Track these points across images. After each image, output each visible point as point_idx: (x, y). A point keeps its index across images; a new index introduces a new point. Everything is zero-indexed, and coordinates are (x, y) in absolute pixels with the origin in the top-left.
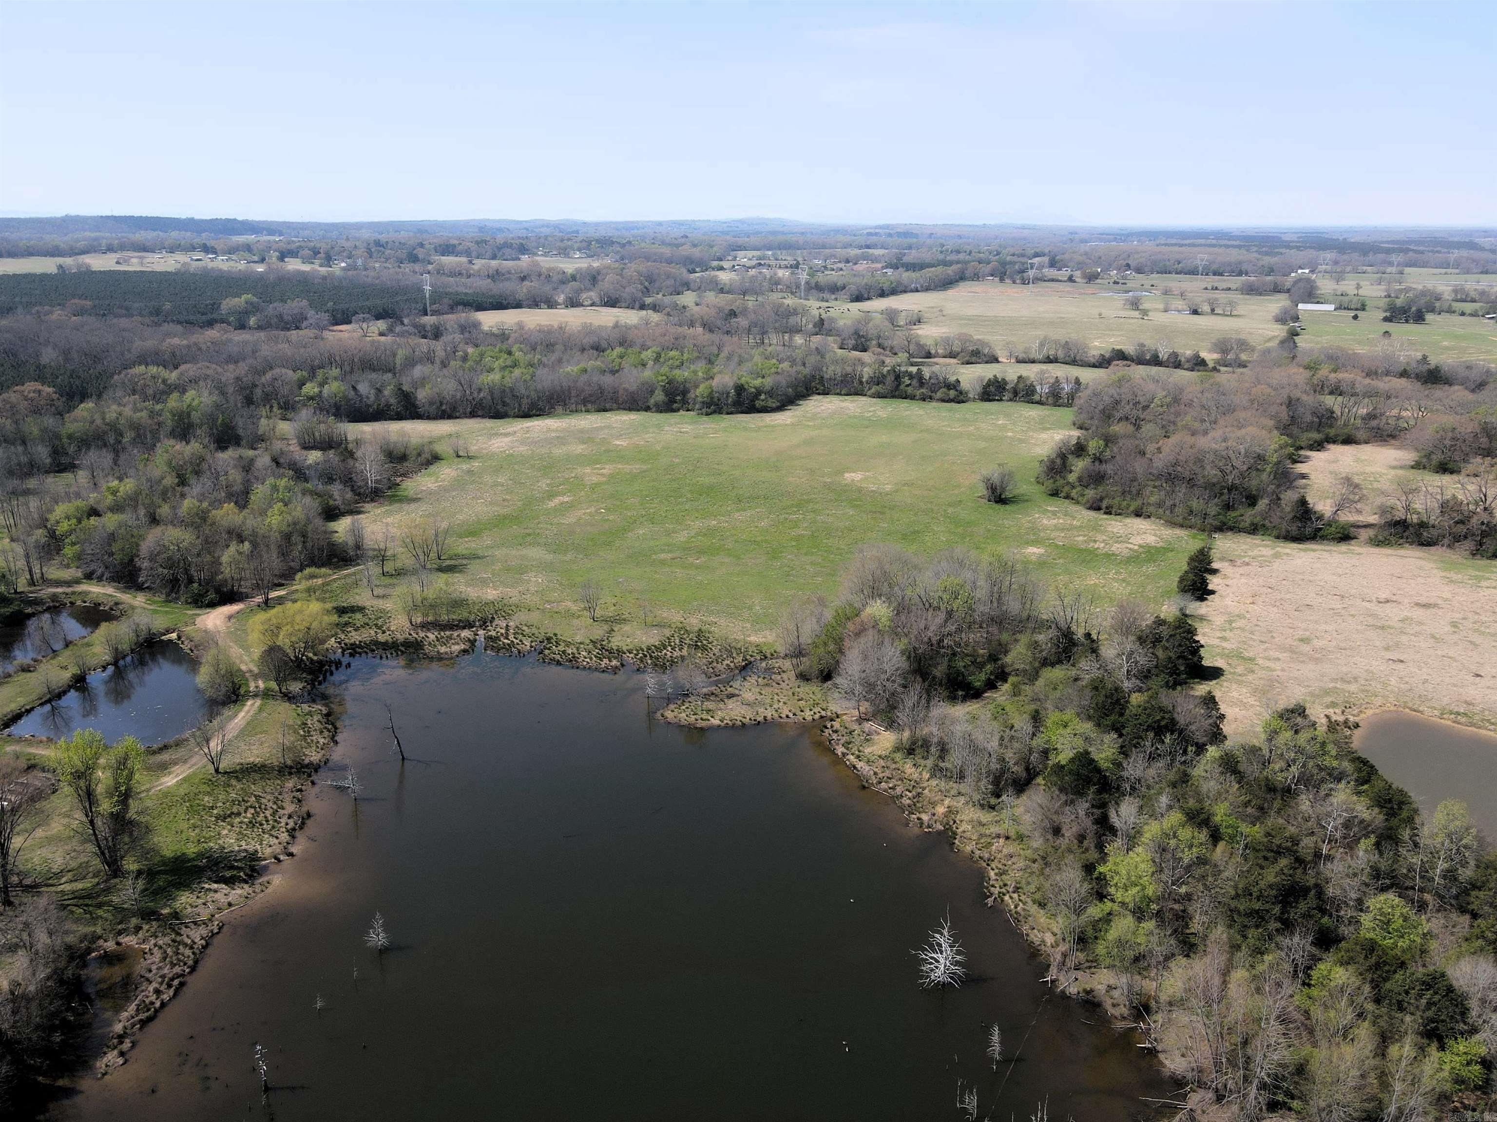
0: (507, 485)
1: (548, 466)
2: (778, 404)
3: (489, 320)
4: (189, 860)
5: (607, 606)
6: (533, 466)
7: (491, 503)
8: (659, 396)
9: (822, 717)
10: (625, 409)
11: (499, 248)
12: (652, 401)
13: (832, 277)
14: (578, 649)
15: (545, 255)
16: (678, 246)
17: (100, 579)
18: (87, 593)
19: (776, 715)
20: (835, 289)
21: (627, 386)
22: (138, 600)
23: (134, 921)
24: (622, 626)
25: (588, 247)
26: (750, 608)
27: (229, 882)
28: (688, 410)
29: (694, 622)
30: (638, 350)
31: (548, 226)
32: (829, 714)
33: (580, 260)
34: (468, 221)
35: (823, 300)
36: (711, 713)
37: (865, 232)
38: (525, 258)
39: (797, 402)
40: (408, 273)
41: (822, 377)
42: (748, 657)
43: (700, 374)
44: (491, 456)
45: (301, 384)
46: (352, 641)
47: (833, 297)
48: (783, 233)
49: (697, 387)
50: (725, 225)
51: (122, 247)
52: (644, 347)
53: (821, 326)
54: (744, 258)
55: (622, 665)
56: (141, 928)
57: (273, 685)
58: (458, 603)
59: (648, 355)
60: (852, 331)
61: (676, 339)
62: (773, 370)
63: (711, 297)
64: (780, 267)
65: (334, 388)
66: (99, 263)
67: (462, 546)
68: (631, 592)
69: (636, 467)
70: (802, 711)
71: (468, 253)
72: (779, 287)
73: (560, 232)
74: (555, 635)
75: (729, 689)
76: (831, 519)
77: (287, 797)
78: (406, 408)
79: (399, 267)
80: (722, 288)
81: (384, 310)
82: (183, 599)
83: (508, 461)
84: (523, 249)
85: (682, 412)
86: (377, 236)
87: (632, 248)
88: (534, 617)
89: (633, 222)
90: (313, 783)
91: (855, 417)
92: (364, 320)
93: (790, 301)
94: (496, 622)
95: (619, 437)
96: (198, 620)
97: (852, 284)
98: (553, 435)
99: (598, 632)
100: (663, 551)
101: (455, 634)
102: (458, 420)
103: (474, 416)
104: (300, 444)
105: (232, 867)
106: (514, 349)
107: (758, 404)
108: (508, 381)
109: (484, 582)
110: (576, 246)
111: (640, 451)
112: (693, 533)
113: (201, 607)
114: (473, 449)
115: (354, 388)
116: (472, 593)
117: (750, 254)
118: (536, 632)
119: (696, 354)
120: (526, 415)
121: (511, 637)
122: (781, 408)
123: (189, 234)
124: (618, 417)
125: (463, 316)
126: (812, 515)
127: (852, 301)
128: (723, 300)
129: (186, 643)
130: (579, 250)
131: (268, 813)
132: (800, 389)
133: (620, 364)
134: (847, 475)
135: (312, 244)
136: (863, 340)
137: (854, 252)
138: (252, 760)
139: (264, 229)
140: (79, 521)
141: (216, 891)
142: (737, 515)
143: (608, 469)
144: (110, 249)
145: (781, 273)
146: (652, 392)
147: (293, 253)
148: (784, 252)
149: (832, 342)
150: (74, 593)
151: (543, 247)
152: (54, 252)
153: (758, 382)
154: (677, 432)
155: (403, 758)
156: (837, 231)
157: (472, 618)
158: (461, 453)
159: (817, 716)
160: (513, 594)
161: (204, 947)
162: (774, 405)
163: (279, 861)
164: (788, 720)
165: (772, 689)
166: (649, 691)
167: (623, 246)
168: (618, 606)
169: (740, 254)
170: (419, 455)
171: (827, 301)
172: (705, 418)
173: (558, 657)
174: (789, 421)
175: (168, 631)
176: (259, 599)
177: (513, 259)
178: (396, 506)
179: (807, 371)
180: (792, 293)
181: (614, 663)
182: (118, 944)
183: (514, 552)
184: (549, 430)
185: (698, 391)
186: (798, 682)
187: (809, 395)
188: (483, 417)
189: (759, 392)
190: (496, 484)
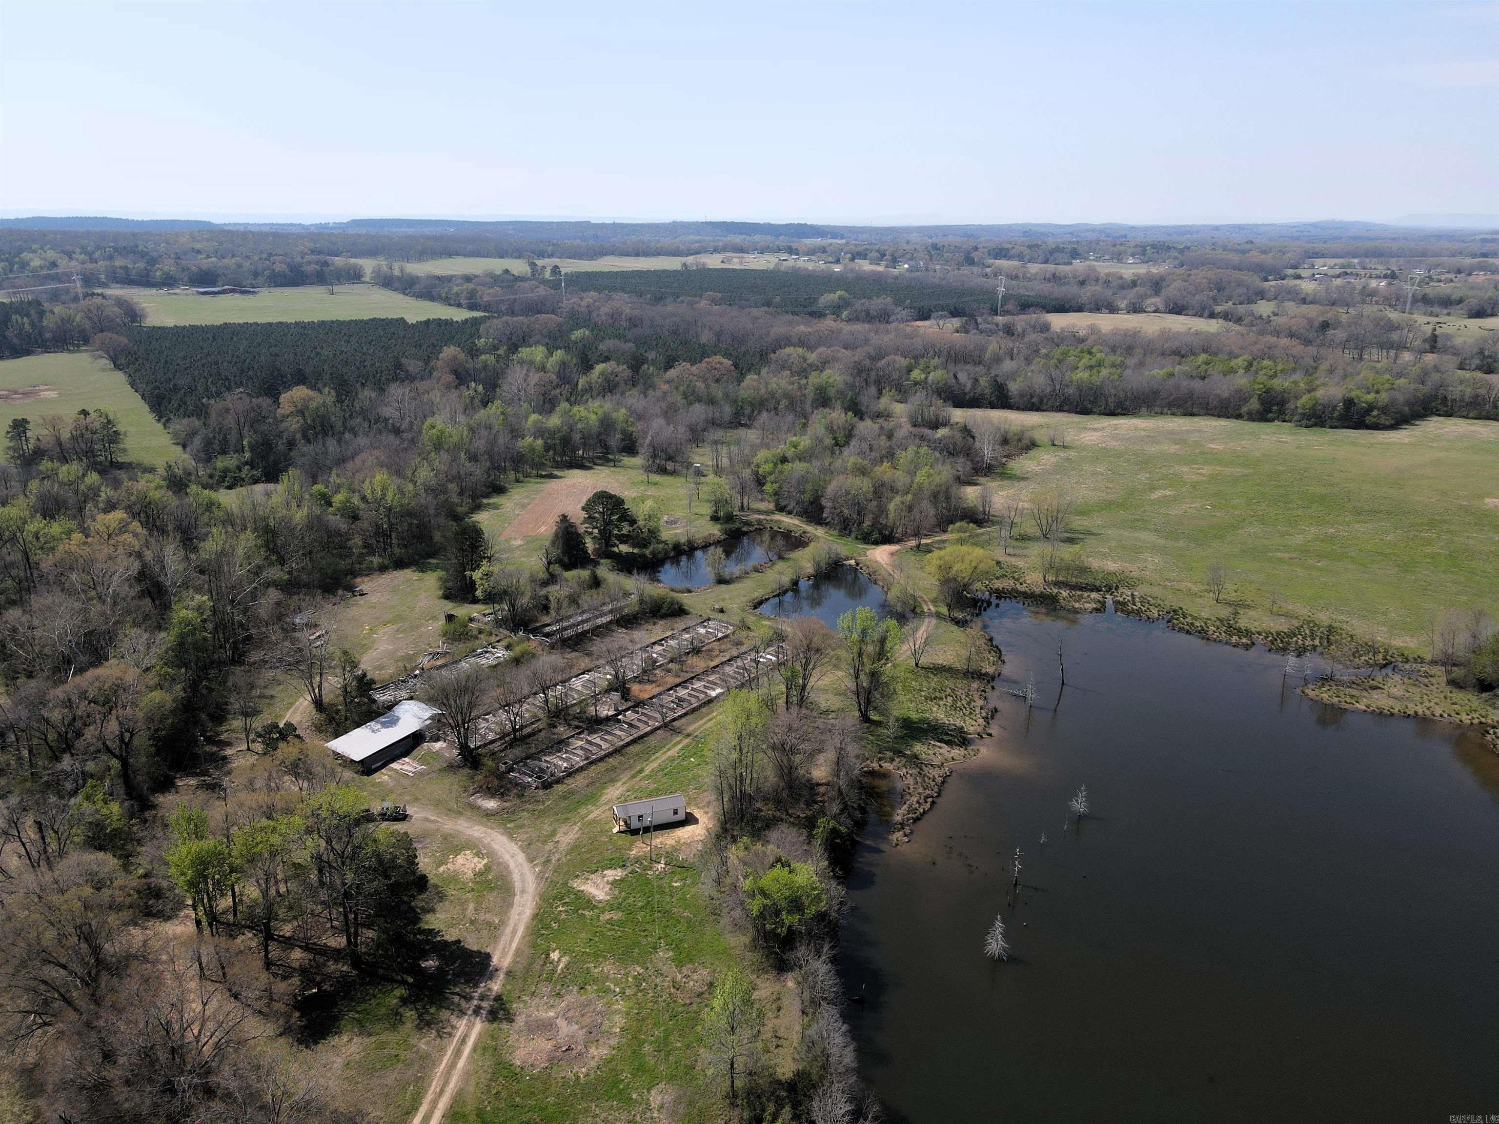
0: (1107, 475)
1: (1145, 462)
2: (1392, 422)
3: (1058, 322)
4: (915, 723)
5: (1230, 593)
6: (1128, 461)
7: (1094, 489)
8: (1254, 405)
9: (1481, 723)
10: (1212, 415)
11: (1051, 253)
12: (1244, 409)
13: (1443, 289)
14: (1205, 623)
15: (1097, 259)
16: (1244, 252)
17: (790, 513)
18: (780, 522)
19: (1428, 713)
20: (1447, 303)
21: (1218, 392)
22: (819, 532)
23: (889, 754)
24: (1247, 610)
25: (1144, 253)
26: (1385, 613)
27: (949, 743)
28: (1284, 421)
29: (1324, 618)
30: (1226, 357)
31: (1094, 231)
32: (1490, 722)
33: (1133, 266)
34: (1010, 226)
35: (1431, 314)
36: (1356, 699)
37: (1478, 238)
38: (1076, 262)
39: (1413, 422)
40: (971, 276)
41: (1446, 398)
42: (1388, 657)
43: (1302, 385)
44: (1084, 448)
45: (909, 370)
46: (996, 587)
47: (1445, 311)
48: (1369, 239)
49: (1297, 398)
50: (1294, 230)
51: (724, 249)
52: (1232, 356)
53: (1433, 343)
54: (1322, 266)
55: (1253, 644)
56: (894, 760)
57: (944, 610)
58: (1084, 570)
59: (1240, 362)
60: (1476, 350)
61: (1270, 348)
62: (1387, 386)
63: (1291, 307)
64: (1371, 277)
65: (937, 376)
66: (713, 262)
67: (1078, 523)
68: (1251, 583)
69: (1238, 471)
70: (1458, 714)
71: (1020, 257)
72: (1374, 299)
73: (1107, 236)
74: (1181, 608)
75: (1372, 682)
76: (1472, 542)
77: (976, 697)
78: (998, 398)
79: (959, 269)
80: (1305, 299)
81: (955, 309)
82: (853, 535)
83: (1100, 454)
84: (1075, 254)
85: (1276, 423)
86: (934, 240)
87: (1192, 254)
88: (1157, 591)
89: (1185, 226)
90: (993, 688)
91: (1489, 442)
92: (942, 317)
93: (1393, 315)
94: (1121, 590)
95: (1212, 441)
96: (868, 553)
97: (1472, 297)
98: (1143, 433)
99: (1225, 612)
100: (1279, 550)
101: (1085, 594)
102: (1045, 413)
103: (1060, 411)
104: (911, 422)
105: (947, 734)
106: (1094, 350)
107: (1368, 420)
108: (1096, 380)
109: (1104, 556)
110: (1130, 251)
111: (1238, 456)
112: (1309, 537)
113: (868, 543)
114: (1068, 439)
115: (955, 377)
116: (1095, 563)
117: (1332, 262)
118: (1161, 603)
119: (1292, 365)
120: (1112, 414)
121: (1139, 604)
122: (1395, 426)
123: (769, 237)
124: (1208, 423)
125: (1032, 317)
126: (1449, 536)
127: (1470, 317)
128: (1312, 311)
129: (864, 568)
130: (1133, 255)
131: (964, 702)
132: (1416, 408)
133: (1206, 370)
134: (1487, 500)
135: (877, 246)
136: (1489, 360)
137: (1468, 261)
138: (940, 662)
139: (829, 233)
140: (775, 464)
141: (940, 748)
142: (1357, 526)
143: (1206, 470)
144: (716, 250)
145: (1373, 283)
146: (1246, 400)
147: (863, 255)
148: (1374, 260)
149: (1449, 362)
150: (771, 520)
151: (1094, 251)
152: (675, 253)
153: (1371, 397)
154: (1276, 441)
155: (1063, 684)
156: (1439, 236)
157: (1098, 583)
158: (1056, 443)
159: (1476, 721)
160: (1132, 569)
161: (943, 782)
162: (1387, 423)
163: (982, 737)
164: (1442, 719)
165: (1419, 689)
166: (1288, 669)
167: (1182, 251)
168: (1239, 593)
169: (1318, 262)
170: (1019, 440)
171: (1437, 316)
172: (1305, 430)
173: (1187, 627)
174: (1407, 440)
175: (848, 559)
176: (913, 543)
177: (1065, 264)
178: (1006, 483)
179: (1426, 390)
180: (1390, 306)
181: (1244, 640)
182: (880, 766)
183: (1126, 533)
184: (1136, 429)
185: (1299, 403)
186: (1448, 688)
187: (1426, 416)
188: (1069, 411)
189: (1371, 408)
190: (1095, 473)
